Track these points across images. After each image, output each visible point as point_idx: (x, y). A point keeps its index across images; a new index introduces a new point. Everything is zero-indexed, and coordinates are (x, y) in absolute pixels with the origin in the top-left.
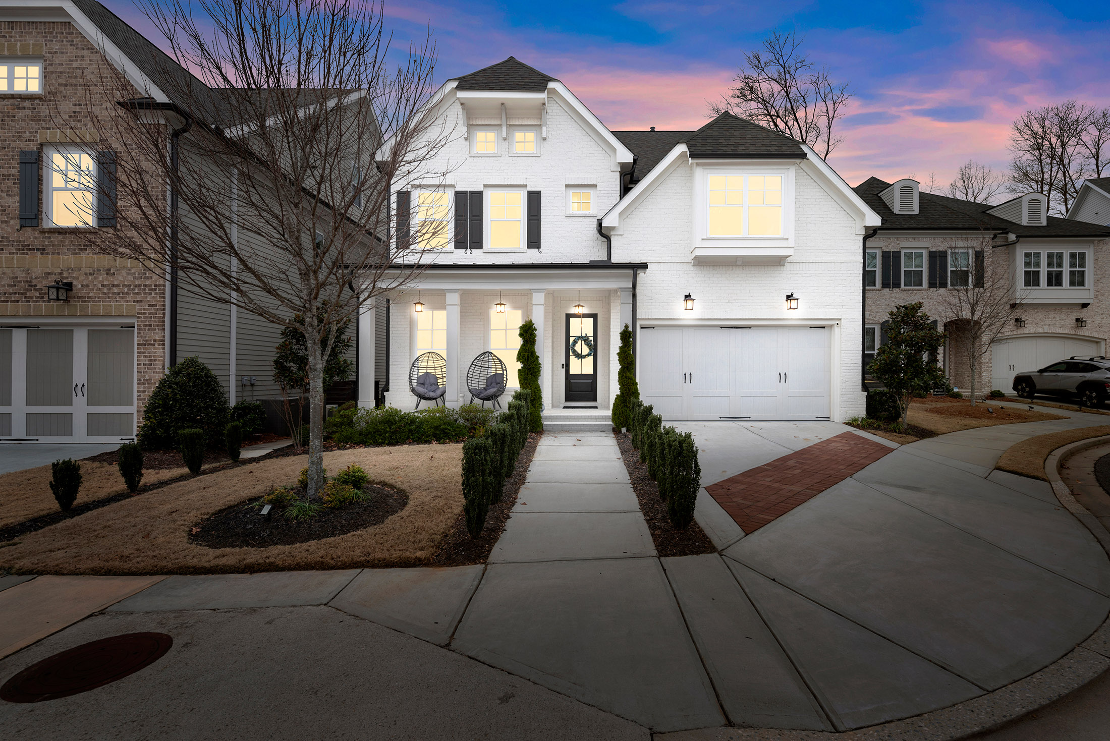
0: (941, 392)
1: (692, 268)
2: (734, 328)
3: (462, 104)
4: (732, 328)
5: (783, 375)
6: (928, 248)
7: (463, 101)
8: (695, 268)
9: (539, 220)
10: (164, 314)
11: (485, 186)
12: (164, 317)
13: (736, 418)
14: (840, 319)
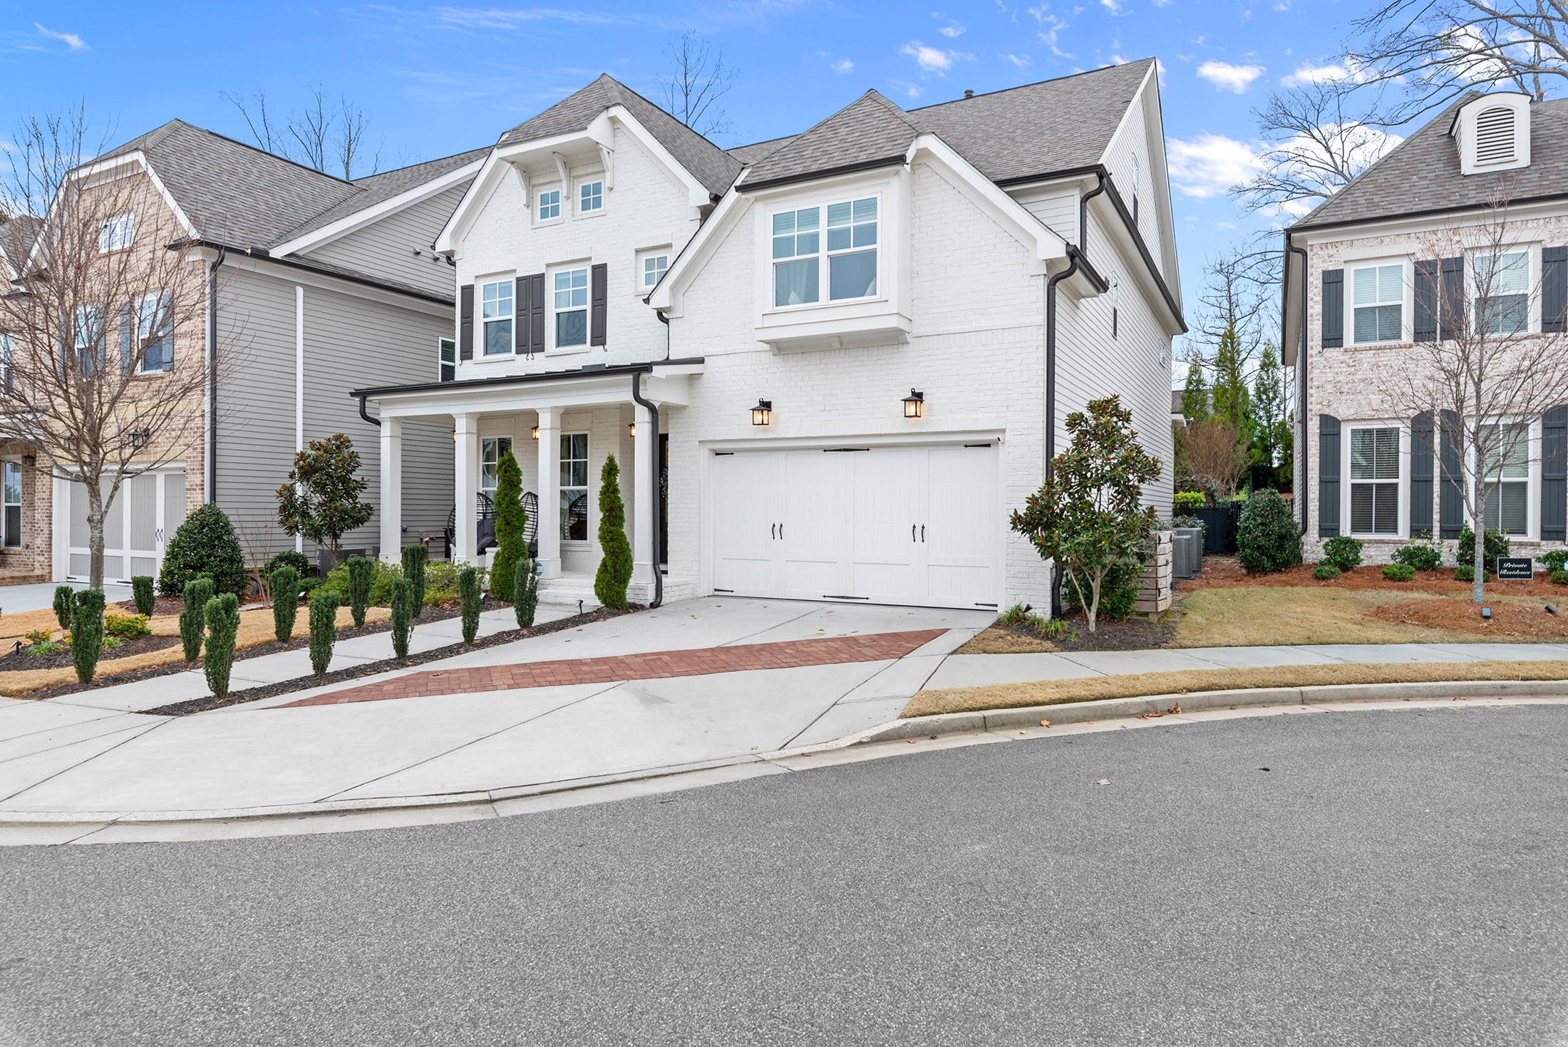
0: (1521, 569)
1: (772, 358)
2: (844, 450)
3: (512, 163)
4: (840, 450)
5: (918, 529)
6: (1540, 241)
7: (511, 160)
8: (777, 357)
9: (605, 305)
10: (203, 457)
11: (548, 266)
12: (203, 461)
13: (848, 598)
14: (1003, 431)
